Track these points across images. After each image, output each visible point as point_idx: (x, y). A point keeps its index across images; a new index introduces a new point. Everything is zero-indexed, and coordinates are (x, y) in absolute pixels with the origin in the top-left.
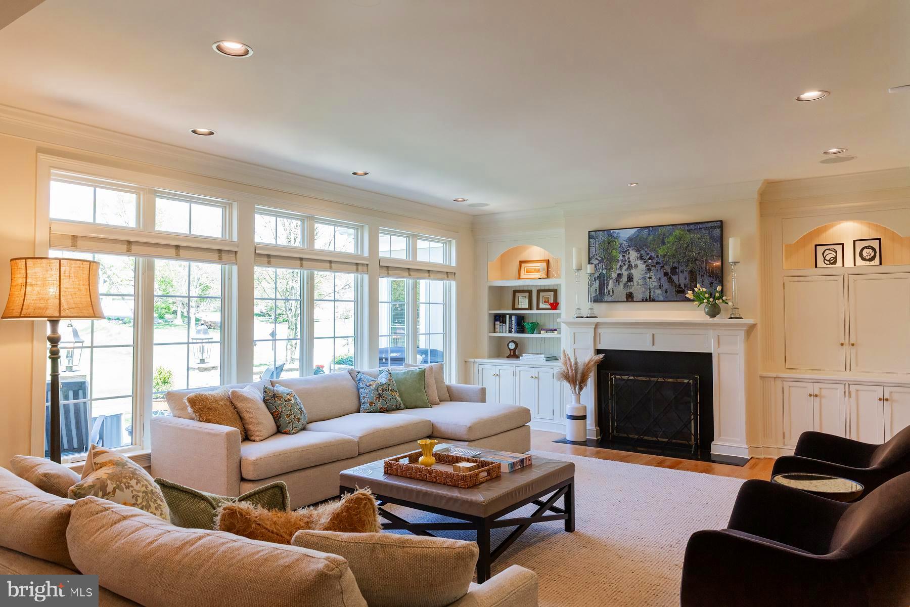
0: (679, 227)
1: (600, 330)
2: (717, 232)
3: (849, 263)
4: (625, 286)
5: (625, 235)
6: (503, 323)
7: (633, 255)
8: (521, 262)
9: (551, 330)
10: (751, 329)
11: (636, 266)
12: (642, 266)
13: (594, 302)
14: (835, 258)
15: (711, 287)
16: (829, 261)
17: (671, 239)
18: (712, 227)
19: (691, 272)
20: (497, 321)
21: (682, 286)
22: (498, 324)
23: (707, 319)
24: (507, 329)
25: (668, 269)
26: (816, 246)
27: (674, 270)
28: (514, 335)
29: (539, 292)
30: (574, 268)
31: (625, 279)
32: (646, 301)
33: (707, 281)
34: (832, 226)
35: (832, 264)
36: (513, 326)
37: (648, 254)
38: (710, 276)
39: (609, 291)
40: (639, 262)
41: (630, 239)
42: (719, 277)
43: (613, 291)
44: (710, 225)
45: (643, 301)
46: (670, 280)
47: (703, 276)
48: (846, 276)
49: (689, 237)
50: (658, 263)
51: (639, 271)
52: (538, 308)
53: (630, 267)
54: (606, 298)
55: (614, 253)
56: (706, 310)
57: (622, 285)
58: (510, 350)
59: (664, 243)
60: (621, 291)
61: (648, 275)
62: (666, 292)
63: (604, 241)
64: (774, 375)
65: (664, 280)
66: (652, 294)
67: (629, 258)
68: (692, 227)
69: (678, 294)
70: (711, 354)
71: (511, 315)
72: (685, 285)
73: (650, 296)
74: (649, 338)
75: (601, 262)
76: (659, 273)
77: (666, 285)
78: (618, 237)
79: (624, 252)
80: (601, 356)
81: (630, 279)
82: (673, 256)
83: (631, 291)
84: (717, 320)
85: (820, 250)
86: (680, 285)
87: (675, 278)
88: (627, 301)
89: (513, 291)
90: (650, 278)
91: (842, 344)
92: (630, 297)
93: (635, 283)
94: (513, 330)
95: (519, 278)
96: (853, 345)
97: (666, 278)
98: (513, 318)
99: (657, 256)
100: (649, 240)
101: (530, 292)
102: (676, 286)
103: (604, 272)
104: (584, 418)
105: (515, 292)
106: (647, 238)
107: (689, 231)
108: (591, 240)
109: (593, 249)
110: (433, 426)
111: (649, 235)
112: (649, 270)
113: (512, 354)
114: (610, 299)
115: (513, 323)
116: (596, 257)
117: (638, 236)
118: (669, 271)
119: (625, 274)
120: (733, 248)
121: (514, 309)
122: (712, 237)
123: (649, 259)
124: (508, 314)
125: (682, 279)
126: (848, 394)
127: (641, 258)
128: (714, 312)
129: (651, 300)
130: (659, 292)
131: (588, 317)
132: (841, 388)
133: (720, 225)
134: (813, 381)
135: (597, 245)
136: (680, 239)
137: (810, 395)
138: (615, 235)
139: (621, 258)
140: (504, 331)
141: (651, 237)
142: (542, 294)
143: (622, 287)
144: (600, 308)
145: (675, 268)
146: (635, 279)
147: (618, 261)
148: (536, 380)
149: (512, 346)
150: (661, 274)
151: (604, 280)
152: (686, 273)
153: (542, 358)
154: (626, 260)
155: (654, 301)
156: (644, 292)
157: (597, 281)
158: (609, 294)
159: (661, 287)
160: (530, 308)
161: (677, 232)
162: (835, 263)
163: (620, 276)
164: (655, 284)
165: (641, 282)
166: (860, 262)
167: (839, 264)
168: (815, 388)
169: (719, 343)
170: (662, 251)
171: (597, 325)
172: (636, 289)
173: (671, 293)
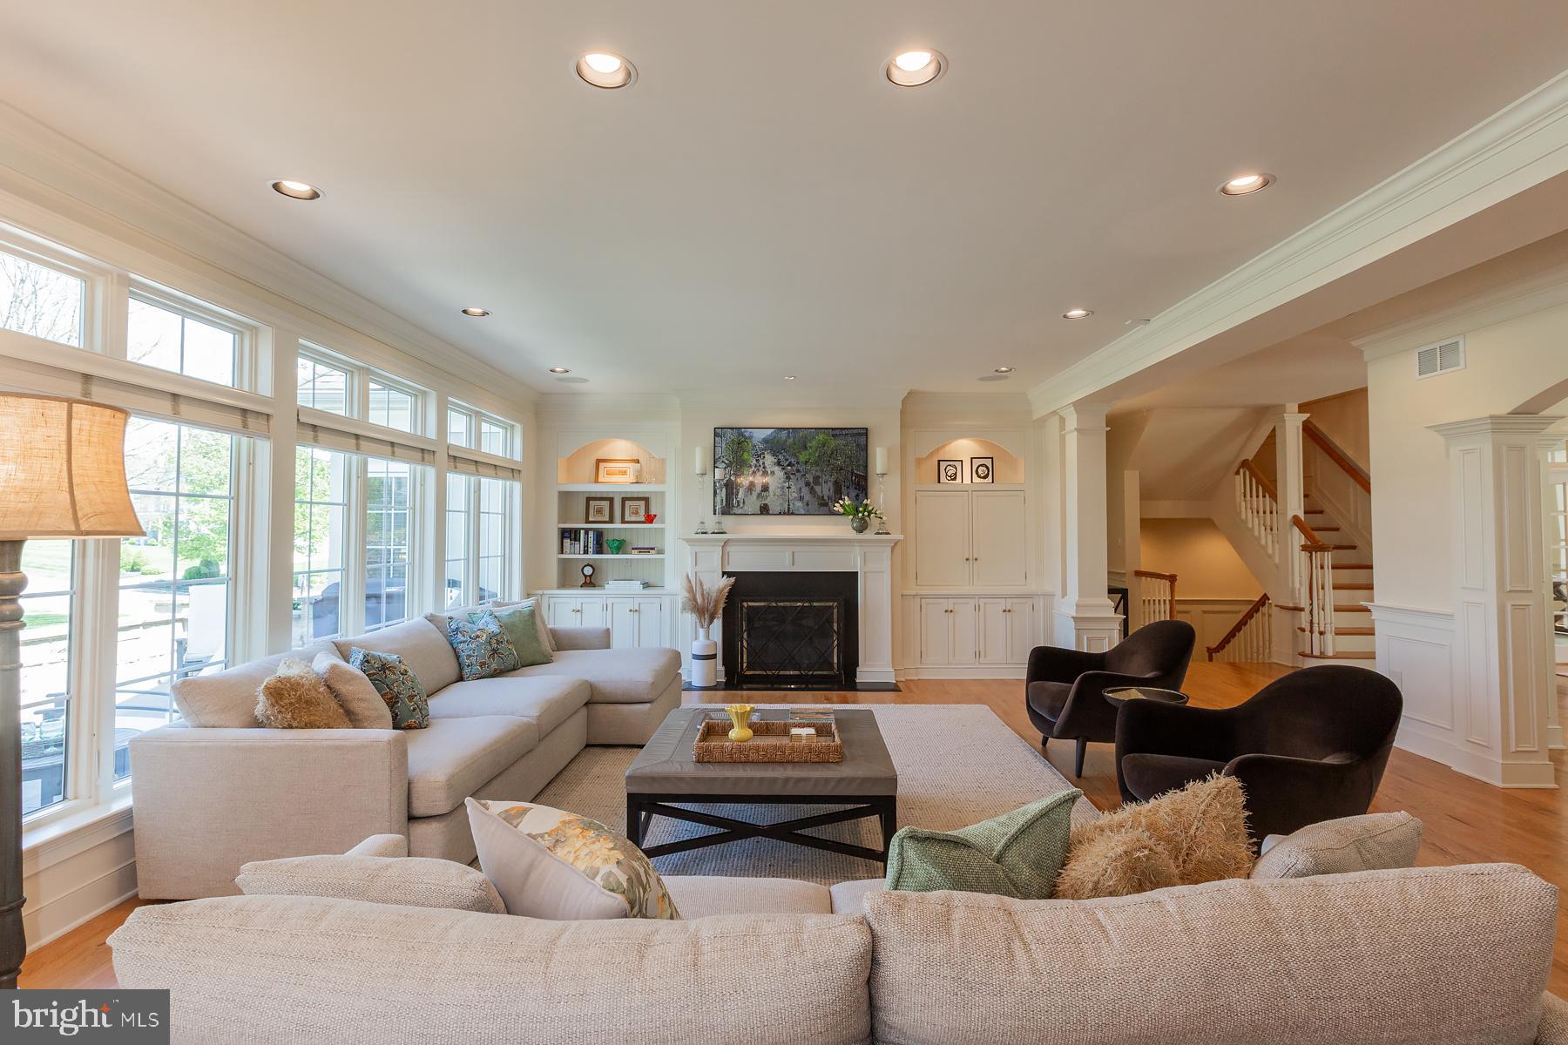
0: (822, 431)
1: (728, 549)
2: (862, 439)
3: (967, 480)
4: (759, 495)
5: (759, 435)
6: (575, 540)
7: (769, 460)
8: (599, 461)
9: (647, 549)
10: (896, 544)
11: (773, 473)
12: (779, 473)
13: (723, 514)
14: (956, 474)
15: (857, 500)
16: (950, 477)
17: (814, 444)
18: (859, 435)
19: (836, 483)
20: (567, 537)
21: (826, 498)
22: (567, 542)
23: (853, 535)
24: (582, 548)
25: (810, 478)
26: (939, 461)
27: (816, 479)
28: (591, 556)
29: (624, 500)
30: (698, 471)
31: (758, 488)
32: (785, 514)
33: (853, 493)
34: (950, 443)
35: (952, 480)
36: (591, 545)
37: (787, 460)
38: (856, 488)
39: (738, 502)
40: (777, 469)
41: (766, 441)
42: (860, 485)
43: (744, 502)
44: (855, 431)
45: (780, 514)
46: (812, 491)
47: (848, 487)
48: (970, 492)
49: (833, 443)
50: (798, 471)
51: (776, 479)
52: (623, 522)
53: (765, 474)
54: (736, 510)
55: (746, 456)
56: (855, 525)
57: (755, 495)
58: (586, 576)
59: (805, 448)
60: (753, 504)
61: (787, 485)
62: (807, 505)
63: (733, 440)
64: (914, 593)
65: (805, 491)
66: (791, 506)
67: (763, 463)
68: (837, 432)
69: (823, 507)
70: (856, 574)
71: (587, 531)
72: (828, 497)
73: (789, 508)
74: (788, 557)
75: (728, 466)
76: (800, 482)
77: (807, 497)
78: (751, 437)
79: (759, 456)
80: (733, 580)
81: (765, 488)
82: (816, 463)
83: (766, 502)
84: (868, 535)
85: (943, 465)
86: (823, 497)
87: (818, 489)
88: (762, 514)
89: (587, 498)
90: (789, 488)
91: (967, 559)
92: (764, 510)
93: (772, 494)
94: (590, 550)
95: (596, 481)
96: (976, 559)
97: (807, 489)
98: (591, 534)
99: (798, 463)
100: (788, 443)
101: (611, 500)
102: (819, 498)
103: (733, 478)
104: (714, 657)
105: (589, 499)
106: (786, 441)
107: (833, 436)
108: (717, 439)
109: (719, 450)
110: (591, 687)
111: (788, 436)
112: (788, 478)
113: (588, 582)
114: (740, 511)
115: (591, 540)
116: (724, 459)
117: (775, 437)
118: (811, 480)
119: (759, 482)
120: (879, 459)
121: (588, 522)
122: (858, 445)
123: (788, 465)
124: (583, 529)
125: (825, 490)
126: (977, 608)
127: (779, 463)
128: (862, 527)
129: (789, 513)
130: (799, 504)
131: (713, 533)
132: (972, 602)
133: (864, 433)
134: (947, 597)
135: (724, 445)
136: (824, 445)
137: (946, 611)
138: (747, 435)
139: (754, 462)
140: (577, 551)
141: (791, 440)
142: (628, 503)
143: (755, 498)
144: (728, 521)
145: (818, 477)
146: (770, 489)
147: (751, 466)
148: (636, 614)
149: (588, 571)
150: (802, 483)
151: (733, 489)
152: (830, 485)
153: (637, 585)
154: (760, 466)
155: (793, 514)
156: (782, 504)
157: (724, 490)
158: (738, 505)
159: (801, 498)
160: (611, 521)
161: (821, 437)
162: (955, 479)
163: (752, 483)
164: (795, 495)
165: (778, 492)
166: (976, 479)
167: (959, 480)
168: (949, 604)
169: (865, 561)
170: (802, 458)
171: (726, 542)
172: (772, 501)
173: (814, 505)
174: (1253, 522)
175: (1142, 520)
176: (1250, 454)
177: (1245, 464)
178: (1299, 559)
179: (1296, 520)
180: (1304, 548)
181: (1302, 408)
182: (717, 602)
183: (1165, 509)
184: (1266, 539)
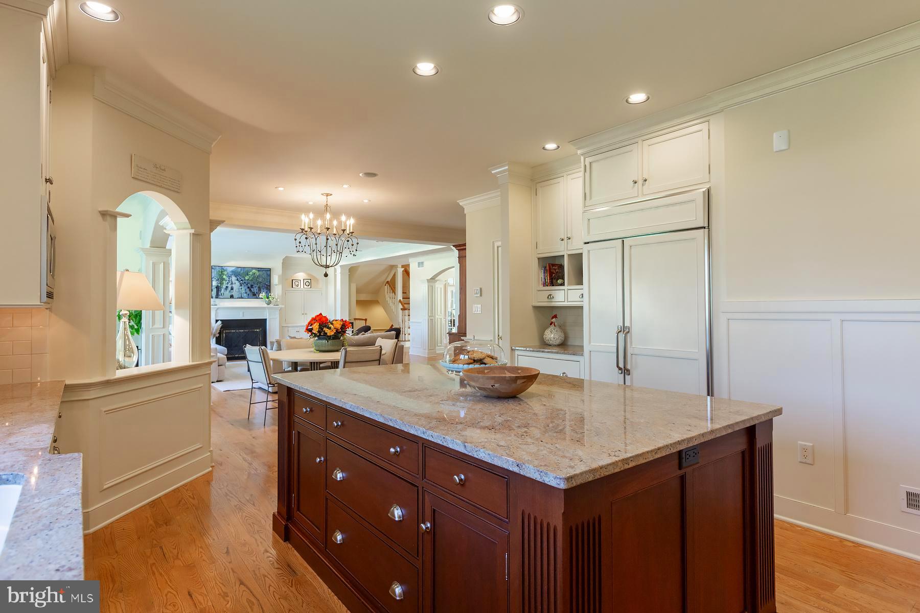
0: (254, 269)
1: (218, 311)
3: (302, 287)
4: (230, 291)
5: (231, 269)
7: (234, 278)
10: (281, 309)
11: (235, 283)
12: (238, 283)
13: (215, 298)
14: (298, 284)
15: (267, 294)
16: (296, 285)
17: (251, 273)
18: (268, 271)
19: (259, 287)
23: (266, 305)
25: (249, 285)
26: (292, 280)
27: (252, 286)
31: (229, 289)
33: (265, 291)
34: (296, 274)
35: (297, 287)
37: (240, 279)
38: (266, 289)
39: (221, 294)
40: (237, 282)
41: (232, 271)
42: (268, 288)
43: (224, 294)
44: (266, 269)
45: (238, 298)
46: (250, 290)
47: (263, 289)
48: (304, 291)
49: (258, 273)
50: (245, 283)
51: (236, 285)
53: (232, 283)
54: (220, 297)
55: (224, 277)
56: (266, 302)
57: (228, 291)
59: (248, 275)
60: (227, 294)
61: (240, 288)
62: (249, 295)
63: (219, 271)
64: (286, 325)
65: (248, 290)
66: (242, 295)
68: (259, 269)
69: (255, 295)
70: (266, 319)
72: (256, 292)
74: (241, 314)
75: (217, 280)
77: (248, 292)
79: (229, 277)
81: (232, 289)
82: (252, 280)
83: (232, 294)
84: (271, 305)
85: (294, 281)
87: (252, 289)
91: (303, 314)
92: (232, 297)
93: (234, 291)
96: (306, 314)
97: (248, 289)
99: (245, 280)
102: (253, 293)
103: (219, 285)
106: (240, 272)
107: (258, 271)
108: (212, 270)
109: (213, 274)
111: (241, 270)
112: (241, 285)
114: (222, 297)
116: (215, 278)
117: (236, 270)
119: (230, 286)
120: (275, 279)
122: (267, 274)
123: (241, 281)
125: (255, 290)
127: (237, 280)
128: (269, 303)
129: (241, 298)
130: (245, 295)
133: (270, 270)
134: (297, 327)
135: (215, 272)
136: (254, 274)
137: (297, 332)
138: (225, 269)
139: (228, 279)
141: (242, 272)
144: (218, 301)
146: (234, 289)
147: (226, 281)
150: (246, 287)
151: (219, 289)
152: (257, 288)
154: (230, 281)
155: (243, 298)
156: (238, 295)
157: (216, 289)
159: (246, 293)
161: (253, 271)
163: (227, 287)
164: (244, 291)
165: (237, 290)
166: (305, 286)
167: (299, 286)
168: (298, 329)
169: (269, 315)
170: (246, 278)
171: (218, 309)
172: (234, 293)
173: (251, 294)
174: (389, 301)
175: (356, 300)
176: (389, 279)
177: (388, 282)
178: (401, 312)
179: (400, 301)
180: (401, 309)
181: (403, 266)
182: (216, 330)
183: (363, 297)
184: (393, 307)
